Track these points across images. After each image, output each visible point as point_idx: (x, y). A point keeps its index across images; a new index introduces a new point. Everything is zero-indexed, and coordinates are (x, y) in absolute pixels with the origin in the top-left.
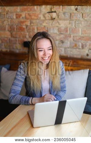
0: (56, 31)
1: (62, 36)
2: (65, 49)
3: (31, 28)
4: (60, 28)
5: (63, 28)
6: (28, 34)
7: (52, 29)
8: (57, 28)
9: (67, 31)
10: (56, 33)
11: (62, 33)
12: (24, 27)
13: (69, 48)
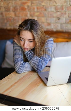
0: (53, 9)
1: (59, 13)
2: (61, 24)
3: (32, 8)
4: (57, 7)
5: (59, 7)
6: (29, 13)
7: (50, 8)
8: (54, 7)
9: (62, 9)
10: (53, 11)
11: (59, 11)
12: (26, 7)
13: (64, 24)
